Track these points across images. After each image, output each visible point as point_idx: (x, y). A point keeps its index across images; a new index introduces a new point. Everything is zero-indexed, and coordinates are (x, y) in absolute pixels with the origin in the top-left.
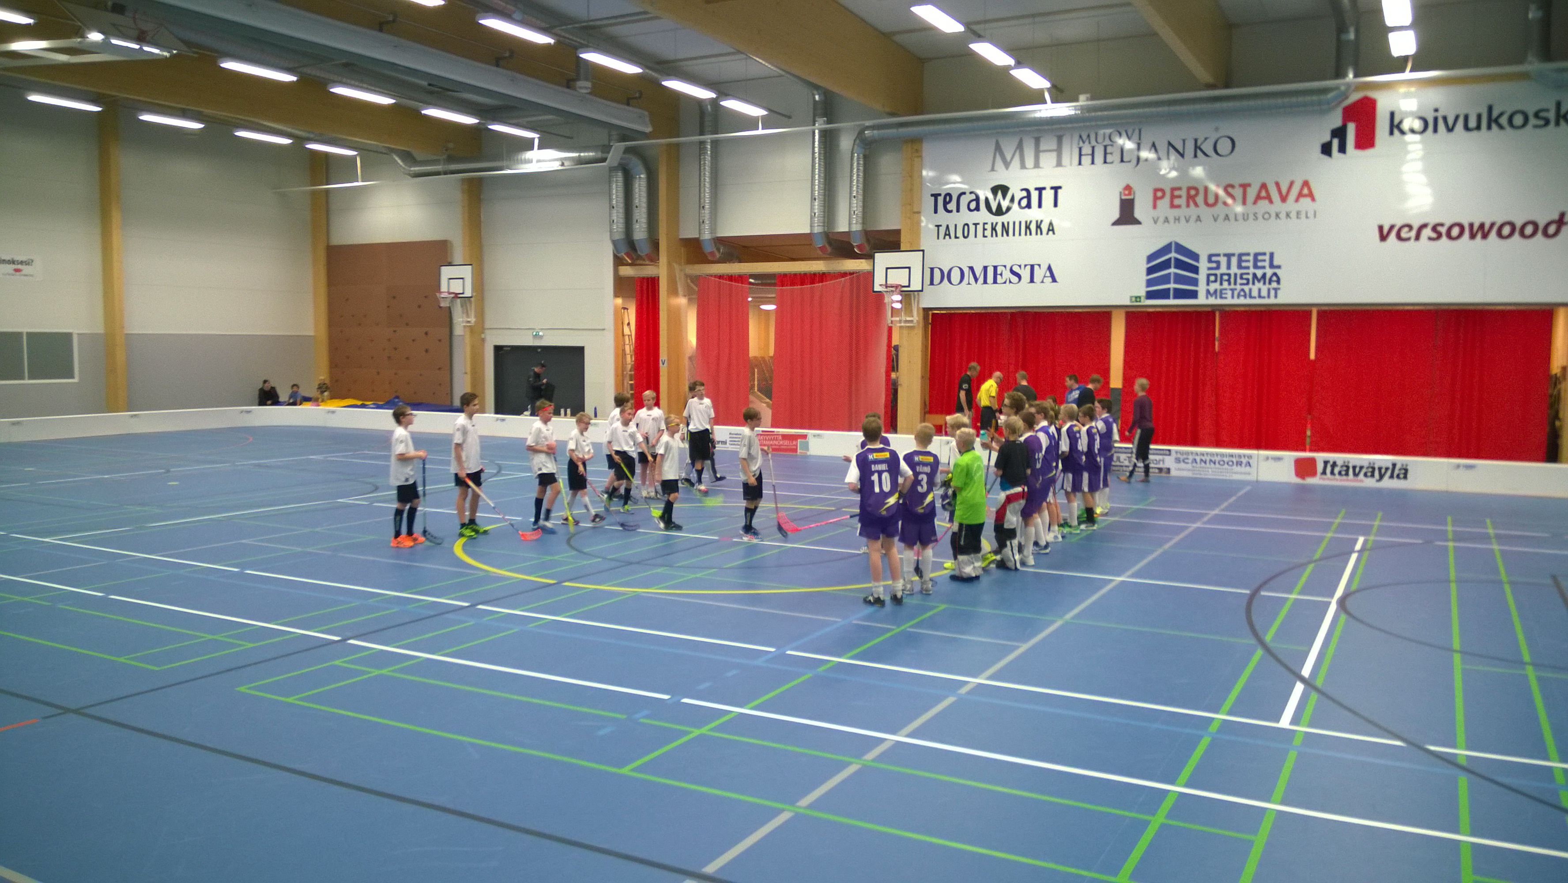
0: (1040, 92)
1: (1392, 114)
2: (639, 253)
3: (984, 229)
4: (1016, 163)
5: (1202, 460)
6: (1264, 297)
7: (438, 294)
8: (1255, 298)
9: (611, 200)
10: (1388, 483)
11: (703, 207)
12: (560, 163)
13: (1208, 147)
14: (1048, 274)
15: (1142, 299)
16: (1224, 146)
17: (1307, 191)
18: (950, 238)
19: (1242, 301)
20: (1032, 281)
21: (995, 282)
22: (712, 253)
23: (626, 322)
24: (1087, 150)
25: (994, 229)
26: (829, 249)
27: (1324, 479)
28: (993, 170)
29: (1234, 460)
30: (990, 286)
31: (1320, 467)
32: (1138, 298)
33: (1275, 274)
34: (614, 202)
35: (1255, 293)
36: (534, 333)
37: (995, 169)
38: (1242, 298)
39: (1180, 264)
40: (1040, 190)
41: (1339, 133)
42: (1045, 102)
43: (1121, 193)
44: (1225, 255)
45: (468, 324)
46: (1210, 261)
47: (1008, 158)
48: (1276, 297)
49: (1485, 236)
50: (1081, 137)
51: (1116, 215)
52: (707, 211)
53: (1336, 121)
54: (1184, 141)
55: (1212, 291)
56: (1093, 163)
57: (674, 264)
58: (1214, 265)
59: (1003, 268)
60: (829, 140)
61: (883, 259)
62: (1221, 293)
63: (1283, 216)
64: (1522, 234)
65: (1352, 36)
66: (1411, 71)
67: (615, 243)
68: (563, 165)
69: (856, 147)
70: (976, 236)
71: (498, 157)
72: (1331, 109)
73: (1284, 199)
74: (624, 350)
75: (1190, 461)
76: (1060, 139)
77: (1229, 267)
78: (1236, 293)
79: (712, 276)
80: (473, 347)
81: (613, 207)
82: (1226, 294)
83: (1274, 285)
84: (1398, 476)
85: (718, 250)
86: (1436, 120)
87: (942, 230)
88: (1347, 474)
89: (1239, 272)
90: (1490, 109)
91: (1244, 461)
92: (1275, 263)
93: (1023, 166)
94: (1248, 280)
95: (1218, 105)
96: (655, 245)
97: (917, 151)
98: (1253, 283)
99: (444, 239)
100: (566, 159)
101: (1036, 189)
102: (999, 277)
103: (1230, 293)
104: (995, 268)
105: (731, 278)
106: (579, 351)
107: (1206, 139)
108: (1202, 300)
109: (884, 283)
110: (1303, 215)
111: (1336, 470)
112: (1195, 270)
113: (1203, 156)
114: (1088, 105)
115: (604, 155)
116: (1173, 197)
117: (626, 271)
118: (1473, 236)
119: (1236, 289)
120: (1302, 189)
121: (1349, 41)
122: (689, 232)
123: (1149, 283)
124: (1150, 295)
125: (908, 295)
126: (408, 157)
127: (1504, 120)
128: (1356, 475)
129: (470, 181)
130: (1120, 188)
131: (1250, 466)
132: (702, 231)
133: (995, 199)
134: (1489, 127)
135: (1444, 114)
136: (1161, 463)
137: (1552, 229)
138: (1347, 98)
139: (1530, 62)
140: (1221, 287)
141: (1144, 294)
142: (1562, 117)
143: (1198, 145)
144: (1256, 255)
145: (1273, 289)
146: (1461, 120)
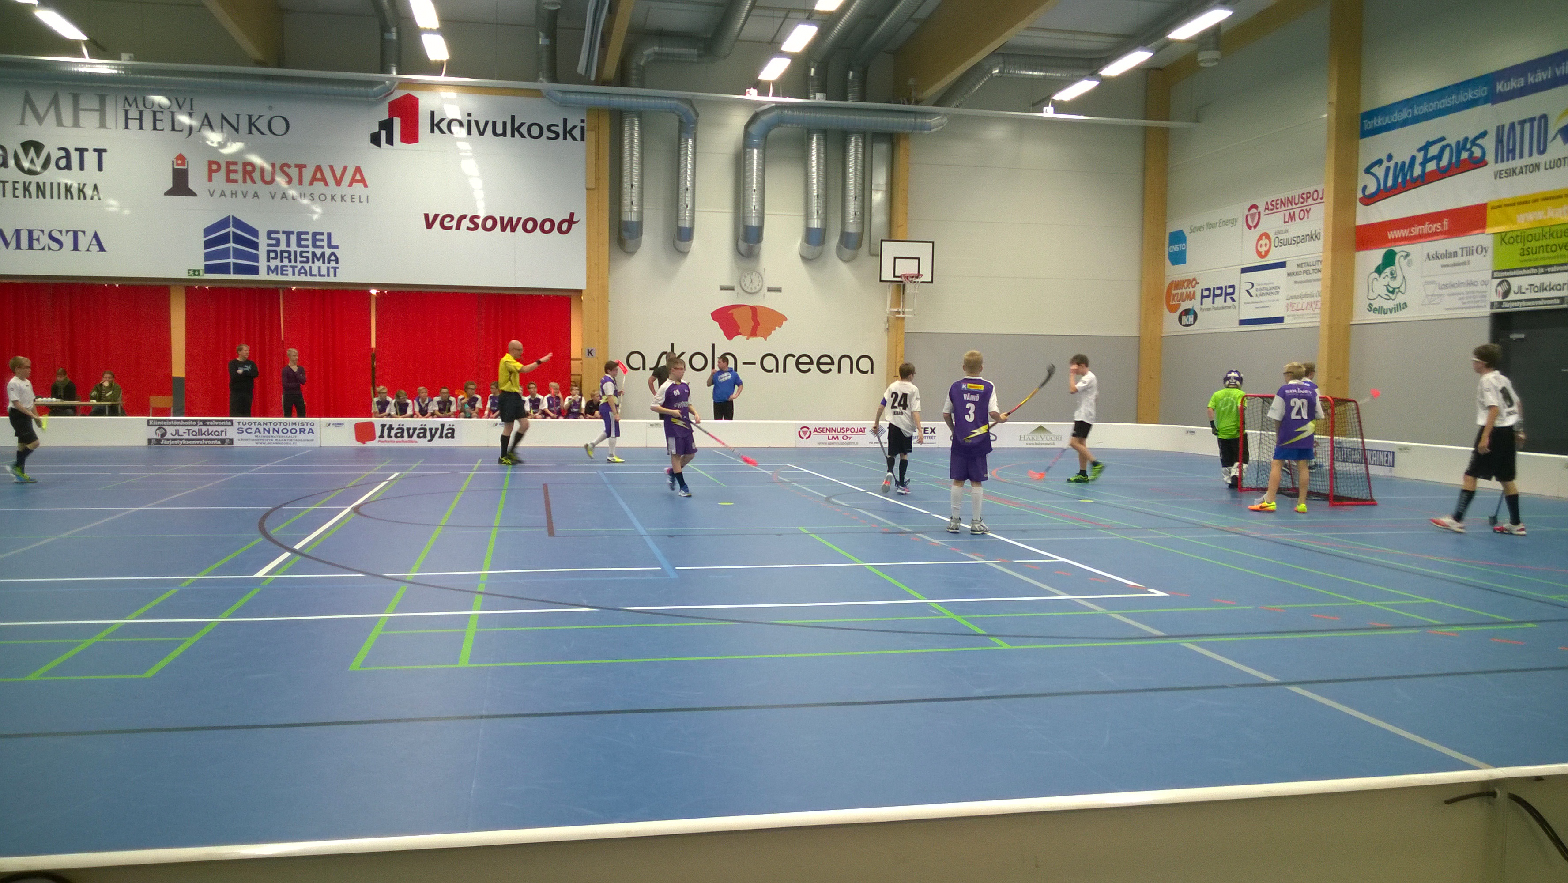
0: (76, 44)
1: (432, 113)
3: (15, 189)
5: (265, 429)
6: (324, 276)
8: (315, 275)
10: (438, 442)
13: (262, 125)
14: (94, 242)
15: (201, 273)
16: (279, 126)
17: (359, 178)
19: (303, 278)
20: (76, 248)
21: (31, 247)
24: (133, 113)
25: (26, 189)
27: (382, 442)
28: (22, 123)
29: (298, 428)
30: (25, 252)
31: (378, 432)
32: (196, 272)
33: (333, 254)
35: (315, 271)
37: (26, 122)
38: (303, 275)
39: (238, 239)
40: (81, 151)
41: (387, 125)
42: (82, 56)
43: (173, 162)
44: (284, 232)
46: (269, 238)
48: (335, 275)
49: (513, 230)
50: (126, 99)
51: (169, 185)
53: (383, 114)
54: (238, 116)
55: (273, 268)
56: (141, 128)
58: (274, 242)
62: (282, 270)
63: (338, 198)
64: (542, 229)
65: (394, 36)
66: (446, 75)
70: (4, 196)
72: (378, 102)
73: (338, 183)
75: (253, 431)
76: (102, 100)
77: (288, 245)
82: (287, 270)
83: (333, 264)
84: (447, 437)
86: (469, 122)
88: (402, 436)
89: (299, 250)
90: (513, 118)
91: (307, 428)
92: (333, 244)
93: (60, 123)
94: (308, 258)
95: (270, 85)
98: (313, 262)
101: (77, 150)
102: (35, 243)
103: (290, 270)
107: (260, 116)
108: (263, 276)
110: (357, 199)
111: (393, 433)
112: (255, 246)
113: (258, 133)
114: (131, 65)
116: (229, 171)
118: (503, 229)
119: (296, 267)
120: (354, 175)
121: (391, 41)
123: (207, 257)
124: (209, 269)
127: (524, 130)
128: (410, 436)
130: (173, 157)
131: (313, 432)
133: (27, 154)
134: (513, 135)
135: (476, 119)
136: (224, 433)
137: (565, 227)
138: (392, 93)
139: (541, 81)
140: (282, 264)
141: (203, 268)
142: (568, 133)
143: (253, 121)
144: (315, 234)
145: (332, 268)
146: (490, 125)
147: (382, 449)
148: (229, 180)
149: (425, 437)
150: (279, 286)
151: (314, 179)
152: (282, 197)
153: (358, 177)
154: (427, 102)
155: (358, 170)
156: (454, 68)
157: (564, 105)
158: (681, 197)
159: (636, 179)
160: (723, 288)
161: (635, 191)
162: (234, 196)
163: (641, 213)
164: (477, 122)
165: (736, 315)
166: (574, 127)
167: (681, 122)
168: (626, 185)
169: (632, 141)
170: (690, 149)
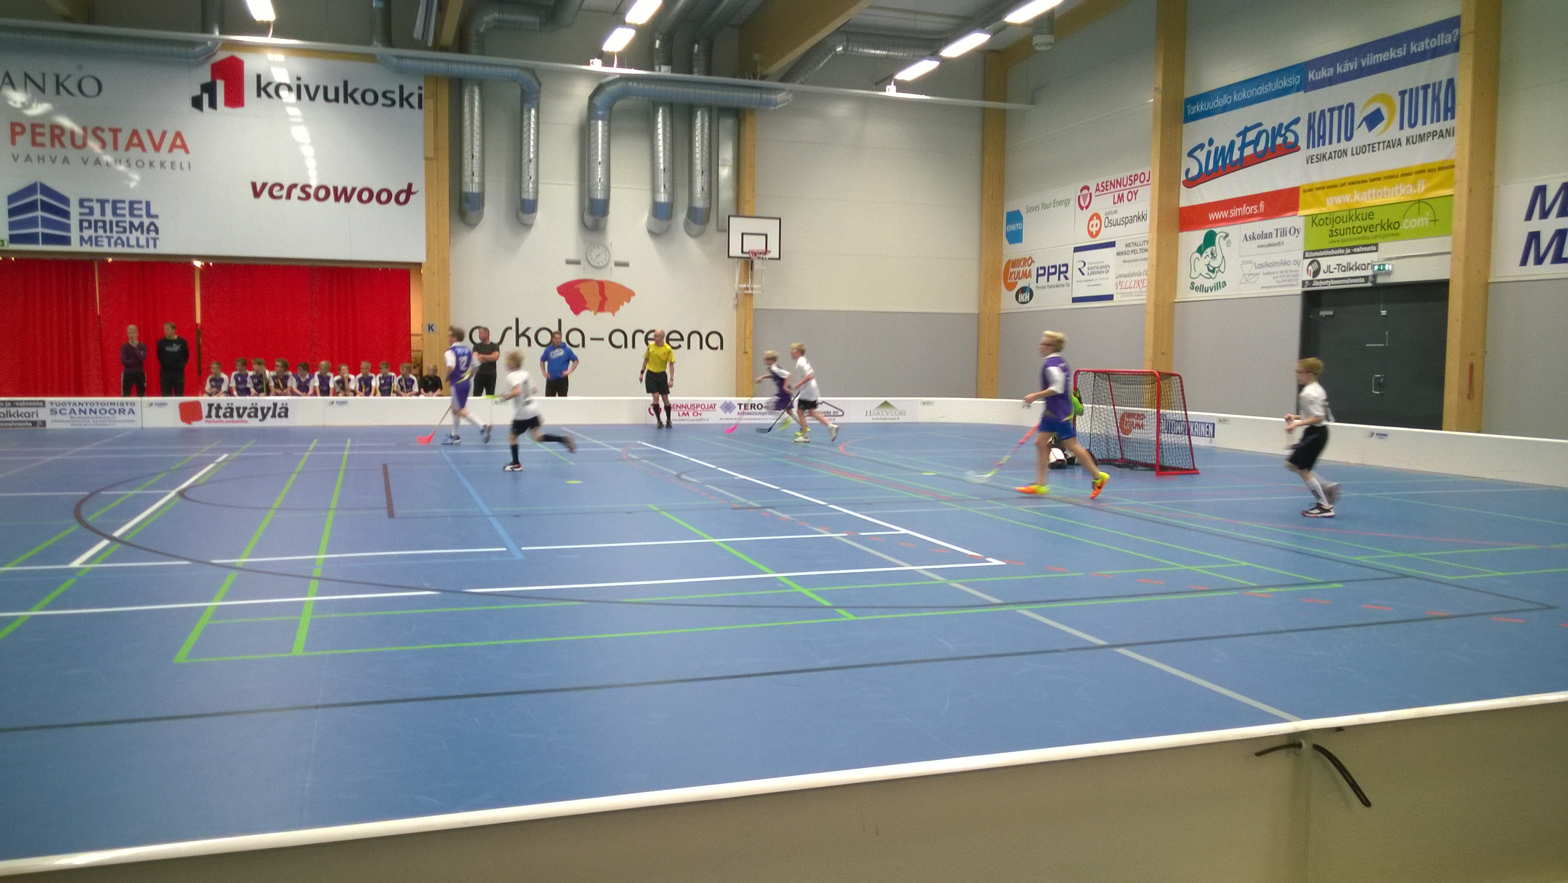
1: (259, 77)
5: (80, 410)
6: (143, 247)
8: (133, 247)
10: (271, 422)
13: (71, 85)
15: (6, 243)
16: (90, 86)
19: (119, 249)
27: (209, 422)
29: (117, 408)
31: (205, 410)
32: (2, 242)
33: (152, 224)
35: (133, 242)
38: (120, 246)
39: (46, 207)
41: (209, 88)
44: (98, 201)
46: (81, 206)
48: (155, 246)
49: (348, 200)
53: (206, 76)
54: (44, 75)
55: (86, 238)
58: (87, 211)
62: (96, 241)
63: (157, 165)
64: (379, 200)
66: (272, 36)
72: (199, 64)
73: (157, 148)
75: (68, 411)
77: (103, 213)
82: (103, 241)
83: (153, 234)
84: (280, 416)
86: (299, 87)
88: (232, 416)
89: (114, 219)
90: (346, 84)
91: (127, 408)
92: (153, 212)
94: (125, 228)
95: (79, 42)
98: (131, 232)
103: (106, 241)
107: (69, 76)
108: (75, 246)
110: (178, 166)
111: (221, 412)
112: (66, 214)
113: (67, 94)
116: (34, 134)
118: (337, 199)
119: (113, 237)
120: (174, 140)
123: (12, 226)
124: (14, 239)
127: (358, 96)
128: (240, 416)
131: (133, 413)
134: (346, 101)
135: (306, 83)
136: (35, 415)
137: (402, 198)
138: (215, 54)
139: (376, 46)
140: (96, 234)
141: (7, 238)
142: (404, 100)
143: (61, 80)
144: (132, 203)
145: (152, 238)
146: (321, 92)
147: (210, 430)
148: (34, 143)
149: (256, 416)
150: (93, 258)
151: (130, 145)
152: (95, 163)
153: (178, 142)
154: (252, 65)
155: (178, 135)
156: (281, 29)
157: (400, 71)
158: (525, 167)
159: (477, 149)
160: (569, 262)
161: (476, 161)
162: (41, 161)
163: (482, 184)
164: (307, 88)
165: (583, 290)
166: (411, 95)
167: (523, 91)
168: (467, 155)
169: (472, 110)
170: (533, 119)
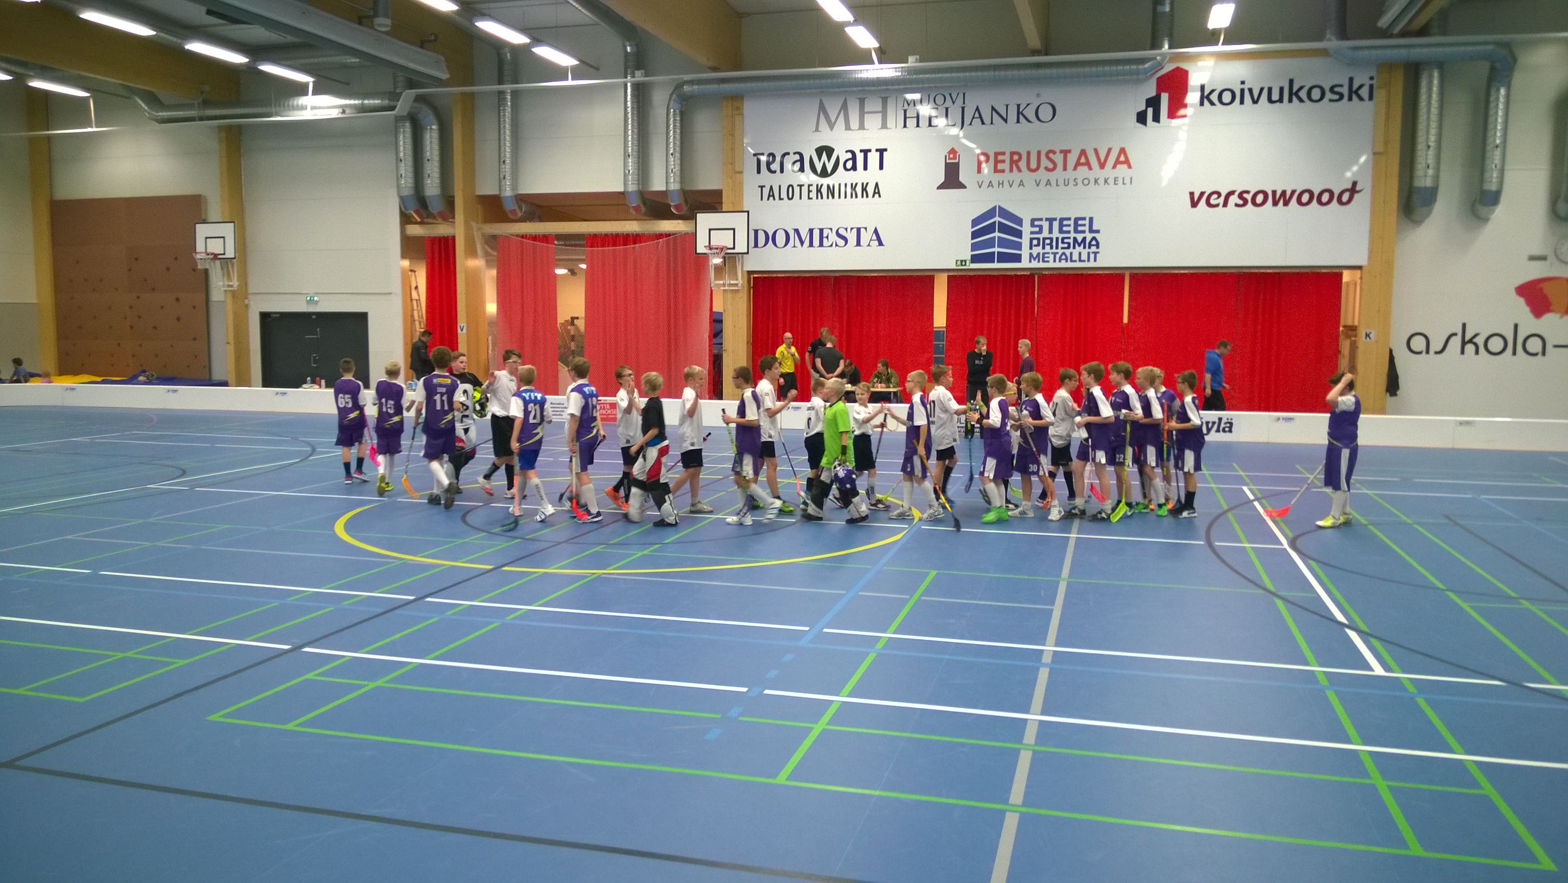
0: (868, 52)
1: (1203, 85)
2: (430, 209)
3: (809, 191)
4: (841, 123)
6: (1084, 261)
7: (194, 254)
8: (1075, 261)
9: (397, 153)
10: (1215, 437)
11: (504, 162)
12: (341, 111)
13: (1030, 113)
14: (874, 237)
15: (968, 262)
16: (1046, 113)
17: (1123, 158)
18: (774, 199)
19: (1063, 264)
20: (858, 244)
21: (821, 245)
22: (513, 212)
23: (414, 285)
24: (912, 112)
25: (819, 190)
26: (643, 209)
28: (817, 130)
30: (816, 249)
32: (963, 262)
33: (1094, 238)
34: (402, 155)
35: (1075, 257)
36: (308, 298)
37: (819, 129)
38: (1063, 261)
39: (1003, 228)
40: (866, 152)
41: (1153, 103)
42: (872, 63)
43: (946, 156)
44: (1047, 219)
45: (231, 289)
46: (1033, 225)
47: (833, 120)
48: (1095, 260)
49: (1286, 204)
50: (906, 99)
51: (942, 179)
52: (508, 167)
53: (1150, 90)
54: (1007, 106)
55: (1034, 255)
56: (918, 126)
57: (472, 223)
58: (1037, 229)
59: (830, 231)
60: (641, 93)
61: (705, 220)
62: (1044, 257)
63: (1101, 181)
64: (1320, 202)
65: (1167, 9)
66: (1222, 44)
67: (402, 199)
68: (344, 112)
69: (672, 102)
70: (801, 198)
71: (265, 103)
72: (1147, 79)
73: (1102, 166)
74: (412, 316)
76: (884, 102)
77: (1051, 231)
78: (1058, 256)
79: (513, 235)
80: (236, 314)
81: (401, 160)
82: (1048, 257)
83: (1094, 249)
85: (520, 208)
86: (1242, 91)
87: (766, 191)
89: (1061, 236)
90: (1291, 82)
92: (1095, 228)
93: (848, 127)
94: (1069, 244)
95: (1042, 72)
96: (449, 202)
97: (738, 108)
98: (1074, 248)
99: (197, 193)
100: (346, 106)
101: (861, 151)
102: (825, 240)
103: (1052, 256)
104: (821, 231)
105: (535, 238)
106: (361, 318)
107: (1028, 105)
108: (1025, 263)
109: (708, 244)
110: (1120, 181)
112: (1019, 234)
113: (1026, 122)
114: (916, 67)
115: (392, 103)
116: (996, 162)
117: (415, 230)
118: (1275, 203)
119: (1058, 253)
120: (1119, 156)
121: (1164, 13)
122: (487, 188)
123: (974, 247)
124: (975, 259)
125: (731, 258)
126: (153, 100)
127: (1303, 94)
129: (229, 128)
130: (945, 152)
132: (503, 188)
133: (820, 160)
134: (1290, 101)
135: (1250, 86)
137: (1345, 198)
138: (1162, 68)
140: (1044, 251)
141: (970, 258)
142: (1354, 93)
143: (1021, 110)
144: (1076, 220)
145: (1093, 253)
146: (1265, 93)
150: (1034, 272)
154: (1197, 74)
157: (1353, 63)
158: (1488, 155)
159: (1432, 138)
160: (1532, 258)
161: (1431, 152)
163: (1436, 177)
164: (1250, 90)
165: (1547, 289)
166: (1361, 86)
167: (1493, 69)
168: (1421, 146)
169: (1430, 97)
170: (1502, 99)
